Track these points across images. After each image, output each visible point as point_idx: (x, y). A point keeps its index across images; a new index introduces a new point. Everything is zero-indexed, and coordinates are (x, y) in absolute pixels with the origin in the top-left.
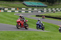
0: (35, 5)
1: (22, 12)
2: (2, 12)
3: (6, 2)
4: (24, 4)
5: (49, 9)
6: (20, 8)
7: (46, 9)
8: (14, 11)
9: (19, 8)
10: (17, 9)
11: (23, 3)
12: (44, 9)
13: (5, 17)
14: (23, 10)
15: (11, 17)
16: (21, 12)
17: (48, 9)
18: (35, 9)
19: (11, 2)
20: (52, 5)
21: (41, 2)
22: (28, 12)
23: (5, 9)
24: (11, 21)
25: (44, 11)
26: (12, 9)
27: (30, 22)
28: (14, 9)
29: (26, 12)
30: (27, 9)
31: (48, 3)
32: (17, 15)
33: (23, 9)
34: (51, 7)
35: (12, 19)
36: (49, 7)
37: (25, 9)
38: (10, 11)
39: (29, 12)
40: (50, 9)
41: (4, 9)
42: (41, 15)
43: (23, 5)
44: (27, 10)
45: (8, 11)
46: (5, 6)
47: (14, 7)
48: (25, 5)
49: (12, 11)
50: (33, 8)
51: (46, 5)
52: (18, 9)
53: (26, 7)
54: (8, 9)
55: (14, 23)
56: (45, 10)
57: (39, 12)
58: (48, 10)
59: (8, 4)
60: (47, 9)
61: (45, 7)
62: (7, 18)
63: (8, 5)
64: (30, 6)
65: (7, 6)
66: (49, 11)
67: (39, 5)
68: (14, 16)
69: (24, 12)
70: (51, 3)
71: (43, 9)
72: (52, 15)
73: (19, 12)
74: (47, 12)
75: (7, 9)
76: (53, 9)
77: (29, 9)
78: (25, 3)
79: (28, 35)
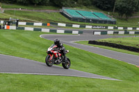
0: (88, 17)
1: (58, 31)
3: (23, 7)
4: (62, 14)
5: (119, 28)
6: (54, 23)
7: (112, 28)
8: (40, 30)
9: (51, 23)
10: (46, 25)
11: (61, 11)
12: (109, 28)
15: (33, 43)
16: (55, 31)
17: (117, 28)
18: (87, 27)
19: (35, 7)
20: (126, 20)
21: (102, 12)
22: (71, 32)
23: (20, 23)
24: (32, 52)
25: (109, 32)
26: (35, 24)
28: (40, 24)
29: (66, 32)
30: (69, 25)
31: (117, 14)
32: (46, 37)
34: (125, 23)
35: (35, 47)
36: (119, 23)
37: (64, 25)
38: (31, 29)
39: (74, 32)
40: (122, 28)
42: (100, 40)
44: (69, 29)
46: (20, 16)
47: (39, 20)
48: (66, 16)
49: (35, 30)
50: (83, 23)
51: (113, 19)
52: (48, 24)
53: (68, 21)
54: (27, 24)
55: (39, 57)
56: (110, 30)
57: (96, 33)
58: (116, 31)
59: (26, 12)
60: (115, 28)
61: (111, 23)
62: (24, 44)
64: (76, 20)
65: (24, 16)
66: (120, 33)
67: (97, 18)
68: (39, 41)
69: (63, 31)
70: (124, 15)
71: (107, 27)
72: (125, 43)
73: (51, 31)
74: (116, 35)
75: (24, 23)
76: (129, 29)
77: (74, 26)
78: (66, 11)
79: (72, 85)
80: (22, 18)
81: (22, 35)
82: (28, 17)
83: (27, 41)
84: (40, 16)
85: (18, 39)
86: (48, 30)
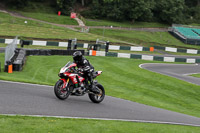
1: (166, 59)
2: (100, 57)
3: (115, 24)
4: (172, 33)
8: (140, 57)
9: (155, 47)
10: (148, 49)
11: (170, 29)
13: (109, 74)
15: (130, 76)
16: (161, 59)
19: (132, 24)
22: (185, 61)
23: (111, 47)
24: (128, 89)
26: (133, 48)
27: (190, 93)
28: (140, 49)
29: (177, 60)
30: (182, 50)
33: (168, 49)
35: (132, 82)
37: (175, 50)
38: (127, 55)
39: (188, 60)
43: (170, 36)
44: (182, 55)
45: (120, 55)
46: (111, 37)
47: (139, 42)
48: (178, 38)
49: (132, 56)
52: (152, 49)
53: (180, 44)
54: (121, 48)
55: (138, 97)
59: (120, 32)
62: (116, 77)
64: (191, 42)
65: (117, 37)
68: (138, 73)
69: (172, 59)
73: (155, 58)
75: (117, 48)
77: (189, 51)
80: (114, 40)
81: (114, 64)
82: (123, 38)
83: (121, 73)
84: (140, 38)
85: (108, 69)
86: (151, 58)
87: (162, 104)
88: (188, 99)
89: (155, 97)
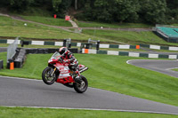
1: (151, 56)
2: (91, 54)
3: (105, 25)
4: (156, 33)
8: (127, 54)
9: (141, 45)
10: (135, 47)
11: (154, 29)
13: (99, 69)
14: (154, 51)
16: (146, 56)
19: (120, 25)
22: (167, 57)
23: (101, 46)
24: (117, 82)
26: (121, 47)
27: (173, 86)
28: (127, 47)
29: (160, 56)
30: (164, 48)
32: (134, 64)
33: (152, 47)
35: (120, 77)
37: (158, 47)
38: (116, 53)
39: (171, 57)
41: (97, 47)
43: (153, 35)
44: (165, 52)
45: (110, 52)
46: (102, 36)
47: (126, 41)
48: (161, 36)
49: (120, 54)
52: (138, 47)
53: (162, 42)
54: (110, 47)
59: (109, 32)
62: (106, 72)
63: (110, 34)
64: (174, 41)
65: (107, 37)
68: (126, 69)
69: (156, 56)
73: (141, 55)
75: (107, 46)
77: (171, 48)
80: (104, 40)
81: (105, 60)
82: (112, 38)
83: (110, 68)
84: (127, 37)
85: (99, 65)
86: (137, 55)
87: (147, 96)
88: (171, 91)
89: (141, 90)
